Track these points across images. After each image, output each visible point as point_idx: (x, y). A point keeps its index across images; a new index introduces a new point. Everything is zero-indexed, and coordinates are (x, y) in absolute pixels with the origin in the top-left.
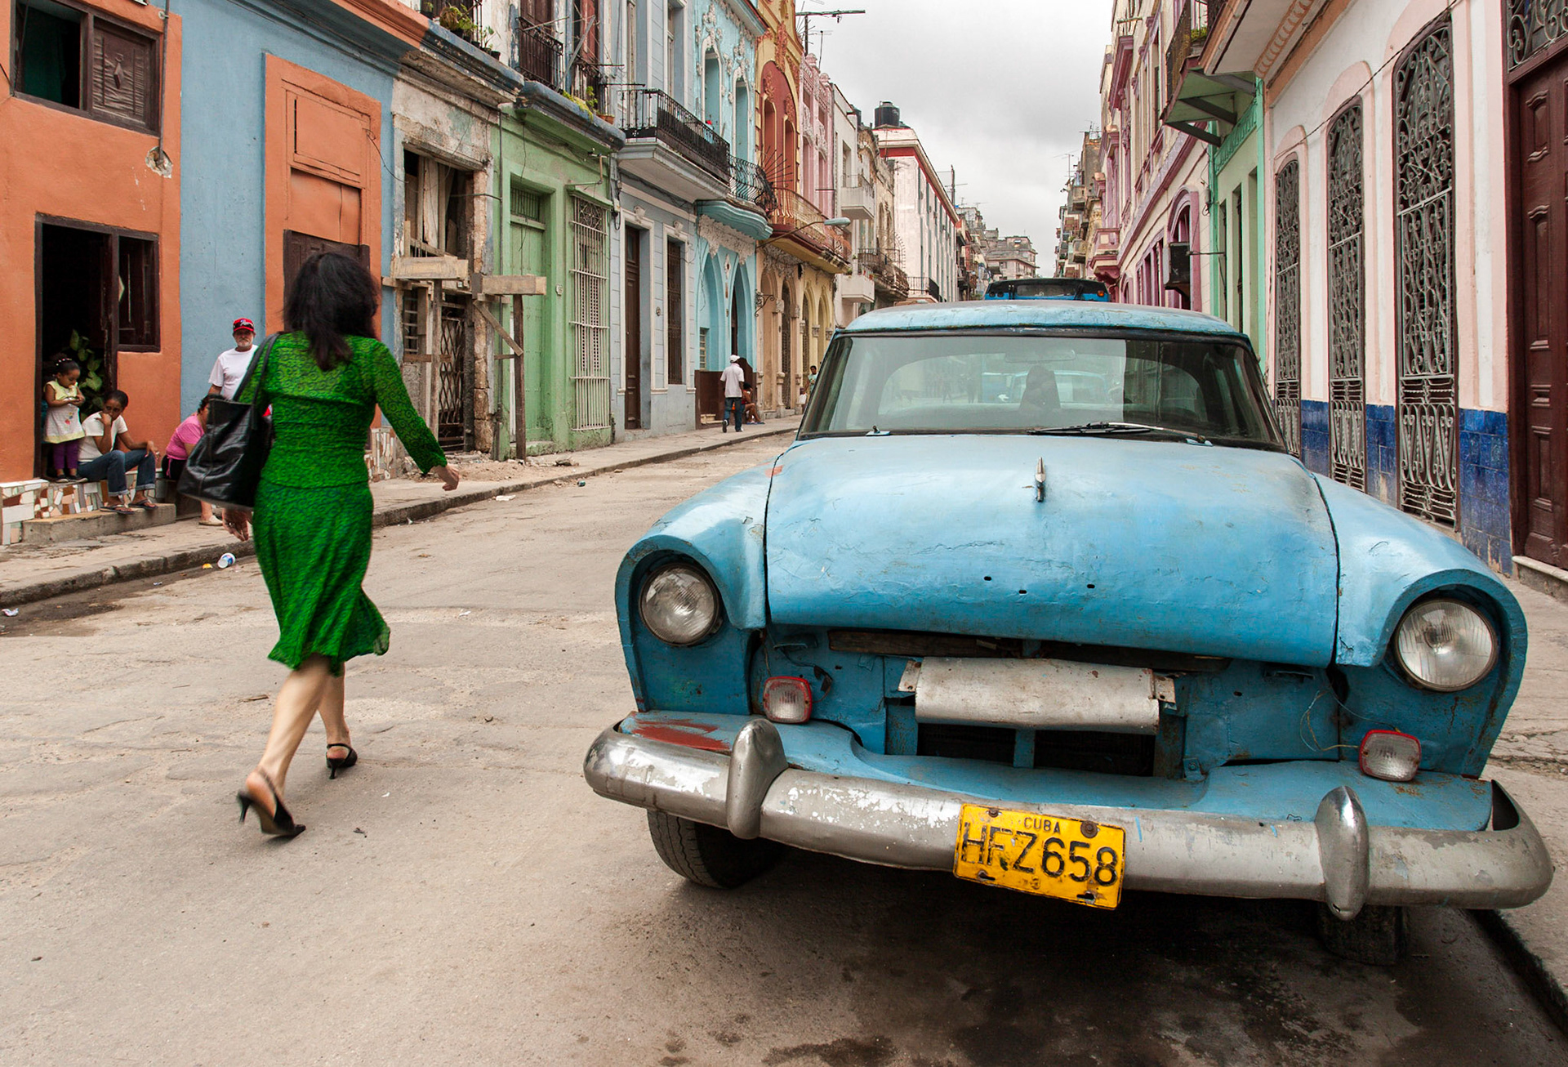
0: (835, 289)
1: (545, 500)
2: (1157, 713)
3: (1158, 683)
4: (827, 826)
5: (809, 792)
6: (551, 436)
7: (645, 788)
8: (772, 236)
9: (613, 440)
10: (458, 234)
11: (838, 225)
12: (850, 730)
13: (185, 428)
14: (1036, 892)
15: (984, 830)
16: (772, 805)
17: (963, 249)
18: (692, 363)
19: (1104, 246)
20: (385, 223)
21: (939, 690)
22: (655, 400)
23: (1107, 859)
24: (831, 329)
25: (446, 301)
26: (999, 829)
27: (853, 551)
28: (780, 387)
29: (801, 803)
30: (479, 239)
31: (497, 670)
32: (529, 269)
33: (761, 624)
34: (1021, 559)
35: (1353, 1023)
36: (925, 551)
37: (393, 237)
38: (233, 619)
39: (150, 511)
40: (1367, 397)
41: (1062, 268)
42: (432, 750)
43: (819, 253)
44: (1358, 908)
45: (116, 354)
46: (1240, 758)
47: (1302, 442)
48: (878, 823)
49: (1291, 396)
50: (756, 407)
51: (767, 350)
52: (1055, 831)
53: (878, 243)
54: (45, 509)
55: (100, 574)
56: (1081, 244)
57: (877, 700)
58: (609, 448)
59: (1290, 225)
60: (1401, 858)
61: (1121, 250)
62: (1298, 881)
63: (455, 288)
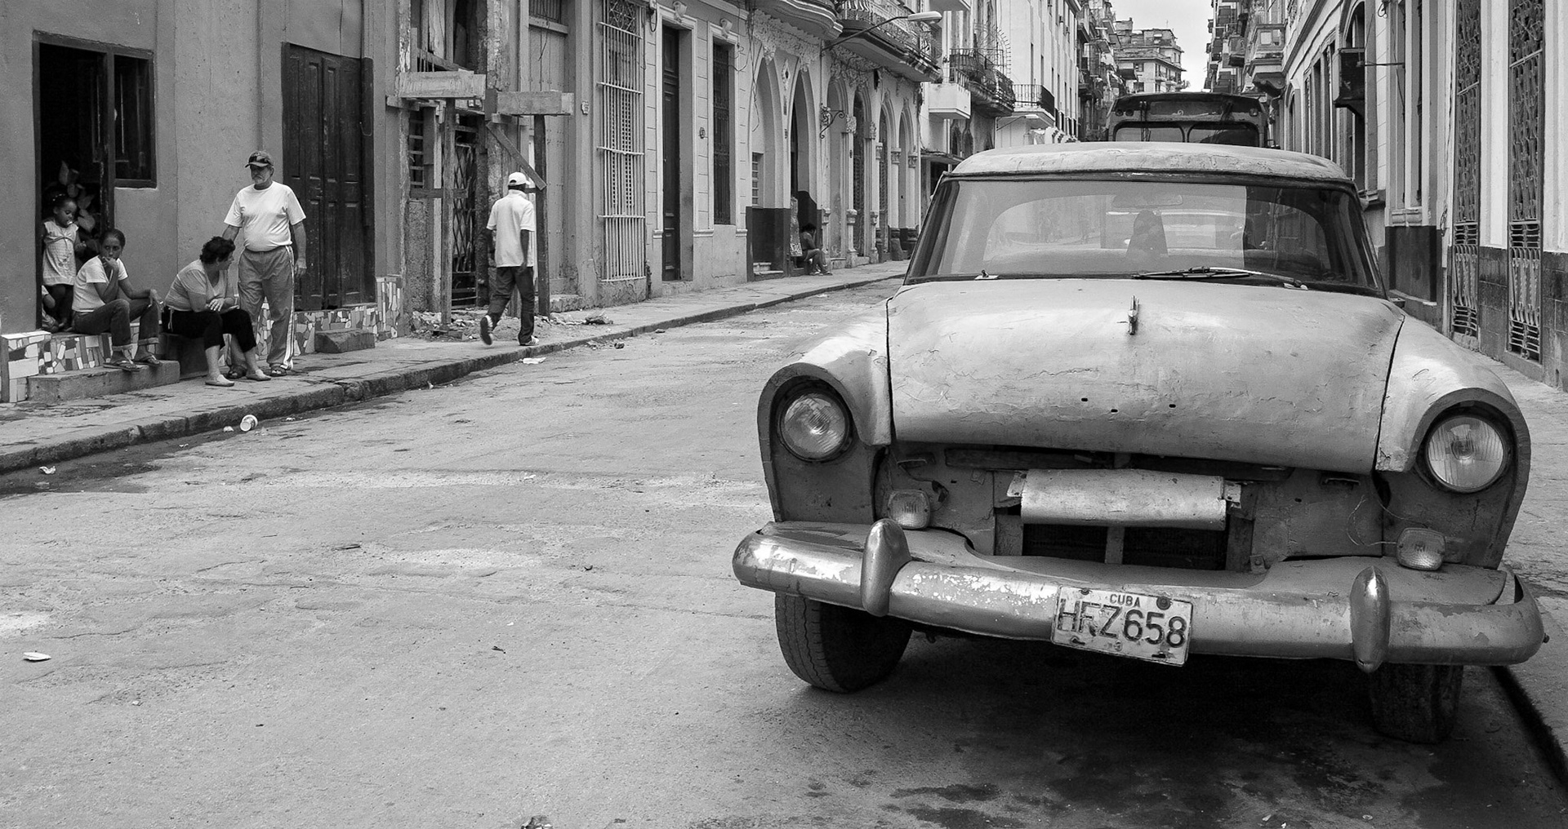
0: (920, 101)
1: (582, 364)
2: (1225, 511)
3: (1227, 489)
4: (946, 603)
5: (931, 577)
6: (576, 288)
7: (788, 576)
8: (841, 35)
9: (649, 295)
10: (467, 40)
11: (926, 21)
12: (964, 536)
13: (188, 274)
14: (1119, 653)
15: (1077, 604)
16: (900, 587)
17: (1087, 47)
18: (742, 198)
19: (1265, 47)
20: (389, 33)
21: (1042, 494)
22: (698, 244)
23: (1177, 625)
24: (915, 154)
25: (461, 124)
26: (1089, 603)
27: (968, 377)
28: (851, 229)
29: (924, 586)
30: (494, 48)
31: (583, 527)
32: (549, 82)
33: (887, 441)
34: (1114, 383)
35: (1386, 776)
36: (1030, 377)
37: (398, 48)
38: (283, 479)
39: (154, 369)
40: (1545, 243)
41: (1215, 73)
42: (540, 592)
43: (901, 56)
44: (1378, 662)
45: (113, 191)
46: (1297, 555)
47: (1479, 294)
48: (989, 600)
49: (1470, 242)
50: (821, 253)
51: (835, 181)
52: (1136, 604)
53: (975, 41)
54: (49, 364)
55: (126, 433)
56: (1239, 42)
57: (988, 509)
58: (643, 304)
59: (1472, 35)
60: (1416, 623)
61: (1287, 52)
62: (1332, 641)
63: (466, 107)
